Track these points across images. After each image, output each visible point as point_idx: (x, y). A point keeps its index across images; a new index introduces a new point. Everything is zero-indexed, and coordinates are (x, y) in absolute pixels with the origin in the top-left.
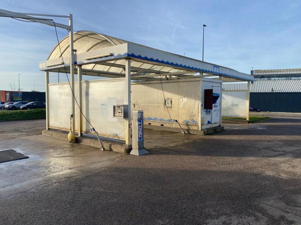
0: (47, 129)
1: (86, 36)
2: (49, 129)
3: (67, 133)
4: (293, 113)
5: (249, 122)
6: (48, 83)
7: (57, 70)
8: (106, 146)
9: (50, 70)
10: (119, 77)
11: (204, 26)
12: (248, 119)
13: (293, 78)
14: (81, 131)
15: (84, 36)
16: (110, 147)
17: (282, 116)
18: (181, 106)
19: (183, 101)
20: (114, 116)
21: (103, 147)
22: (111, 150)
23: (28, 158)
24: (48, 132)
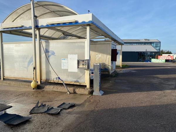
0: (2, 79)
1: (42, 6)
2: (4, 79)
4: (142, 62)
5: (122, 68)
6: (2, 42)
7: (9, 32)
9: (4, 32)
10: (53, 40)
11: (89, 11)
12: (121, 67)
13: (134, 44)
14: (41, 80)
16: (74, 90)
17: (138, 64)
18: (97, 59)
19: (98, 56)
20: (78, 68)
21: (68, 91)
22: (75, 93)
23: (11, 107)
24: (4, 81)
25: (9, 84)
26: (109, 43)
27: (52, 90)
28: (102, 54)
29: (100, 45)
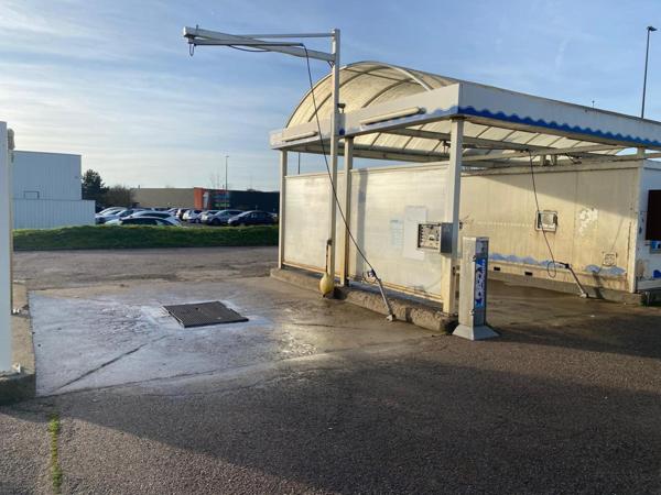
0: (279, 266)
1: (366, 73)
3: (319, 277)
6: (285, 174)
7: (302, 148)
8: (400, 310)
9: (291, 148)
10: (429, 160)
14: (346, 274)
15: (360, 74)
16: (408, 314)
18: (581, 230)
19: (587, 217)
20: (419, 246)
21: (391, 312)
22: (409, 321)
23: (247, 320)
24: (282, 272)
25: (288, 278)
26: (632, 164)
27: (361, 305)
28: (601, 212)
29: (596, 173)
